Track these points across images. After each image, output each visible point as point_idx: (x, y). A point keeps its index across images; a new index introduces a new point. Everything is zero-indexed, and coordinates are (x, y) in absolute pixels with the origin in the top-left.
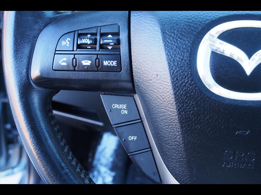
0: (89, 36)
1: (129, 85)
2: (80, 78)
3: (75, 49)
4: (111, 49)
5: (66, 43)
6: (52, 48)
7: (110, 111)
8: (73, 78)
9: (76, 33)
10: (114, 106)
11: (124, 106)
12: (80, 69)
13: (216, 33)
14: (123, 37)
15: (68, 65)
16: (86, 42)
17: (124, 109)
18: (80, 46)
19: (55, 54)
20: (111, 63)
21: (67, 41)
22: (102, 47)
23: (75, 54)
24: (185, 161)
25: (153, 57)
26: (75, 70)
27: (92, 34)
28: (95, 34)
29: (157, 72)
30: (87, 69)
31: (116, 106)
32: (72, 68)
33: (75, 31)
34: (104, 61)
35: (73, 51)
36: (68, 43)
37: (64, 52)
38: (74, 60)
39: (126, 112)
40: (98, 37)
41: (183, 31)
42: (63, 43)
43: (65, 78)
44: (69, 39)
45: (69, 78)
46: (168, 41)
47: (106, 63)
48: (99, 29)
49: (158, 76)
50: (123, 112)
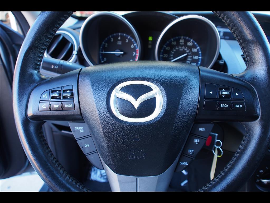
0: (58, 92)
1: (80, 117)
2: (53, 114)
3: (50, 99)
4: (69, 98)
5: (45, 96)
6: (38, 99)
7: (74, 131)
8: (50, 115)
9: (51, 90)
10: (76, 128)
11: (82, 128)
12: (53, 110)
13: (119, 88)
14: (75, 91)
15: (47, 108)
16: (55, 96)
17: (82, 130)
18: (53, 98)
19: (40, 102)
20: (69, 106)
21: (46, 95)
22: (64, 97)
23: (50, 102)
24: (110, 157)
25: (89, 101)
26: (50, 111)
27: (59, 91)
28: (60, 91)
29: (91, 110)
30: (57, 110)
31: (77, 128)
32: (49, 110)
33: (50, 90)
34: (66, 105)
35: (49, 100)
36: (46, 96)
37: (44, 101)
38: (50, 105)
39: (83, 131)
40: (62, 92)
41: (103, 88)
42: (44, 96)
43: (46, 115)
44: (47, 94)
45: (48, 115)
46: (95, 93)
47: (66, 106)
48: (62, 88)
49: (92, 112)
50: (81, 131)
